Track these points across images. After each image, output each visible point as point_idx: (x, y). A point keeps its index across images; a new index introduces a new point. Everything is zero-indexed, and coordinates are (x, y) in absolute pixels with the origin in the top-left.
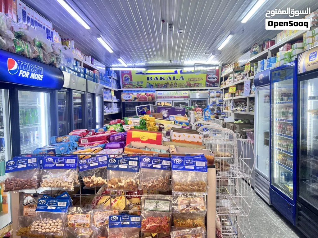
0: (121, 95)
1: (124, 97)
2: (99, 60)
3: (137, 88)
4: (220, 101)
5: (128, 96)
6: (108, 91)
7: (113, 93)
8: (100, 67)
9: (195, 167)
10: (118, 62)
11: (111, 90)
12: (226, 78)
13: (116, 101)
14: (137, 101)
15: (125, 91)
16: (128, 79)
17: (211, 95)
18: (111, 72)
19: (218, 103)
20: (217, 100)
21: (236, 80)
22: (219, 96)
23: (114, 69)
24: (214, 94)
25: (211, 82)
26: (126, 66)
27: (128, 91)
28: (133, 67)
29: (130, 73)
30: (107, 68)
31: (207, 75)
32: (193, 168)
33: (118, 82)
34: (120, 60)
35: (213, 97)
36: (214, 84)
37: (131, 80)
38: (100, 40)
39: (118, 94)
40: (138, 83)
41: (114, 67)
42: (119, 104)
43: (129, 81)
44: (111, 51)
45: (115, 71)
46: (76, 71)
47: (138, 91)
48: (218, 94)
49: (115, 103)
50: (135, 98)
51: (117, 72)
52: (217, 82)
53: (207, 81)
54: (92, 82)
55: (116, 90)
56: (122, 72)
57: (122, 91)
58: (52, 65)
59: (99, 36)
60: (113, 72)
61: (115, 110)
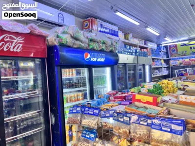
0: (169, 61)
1: (172, 63)
2: (151, 41)
3: (182, 56)
5: (175, 62)
6: (159, 61)
7: (162, 61)
8: (152, 46)
9: (171, 129)
10: (166, 40)
11: (161, 60)
13: (166, 66)
14: (182, 65)
15: (173, 59)
16: (175, 50)
18: (161, 48)
23: (163, 45)
26: (172, 42)
27: (175, 59)
28: (178, 42)
29: (176, 46)
30: (158, 45)
32: (169, 130)
33: (167, 53)
34: (166, 39)
37: (177, 51)
38: (148, 29)
39: (167, 62)
40: (183, 52)
41: (164, 44)
42: (168, 68)
43: (175, 52)
44: (158, 35)
45: (164, 46)
46: (129, 52)
47: (182, 58)
49: (164, 68)
50: (181, 63)
51: (166, 47)
54: (143, 57)
55: (166, 59)
56: (170, 46)
57: (170, 59)
58: (111, 51)
59: (147, 27)
60: (163, 47)
61: (165, 72)
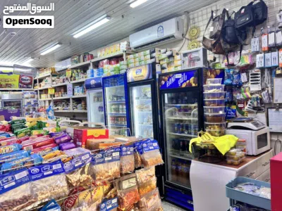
4: (34, 101)
12: (41, 80)
17: (26, 96)
19: (33, 103)
20: (32, 101)
21: (54, 83)
22: (34, 97)
24: (28, 95)
25: (24, 84)
31: (20, 77)
35: (27, 98)
36: (28, 85)
48: (33, 95)
52: (30, 84)
53: (20, 82)
